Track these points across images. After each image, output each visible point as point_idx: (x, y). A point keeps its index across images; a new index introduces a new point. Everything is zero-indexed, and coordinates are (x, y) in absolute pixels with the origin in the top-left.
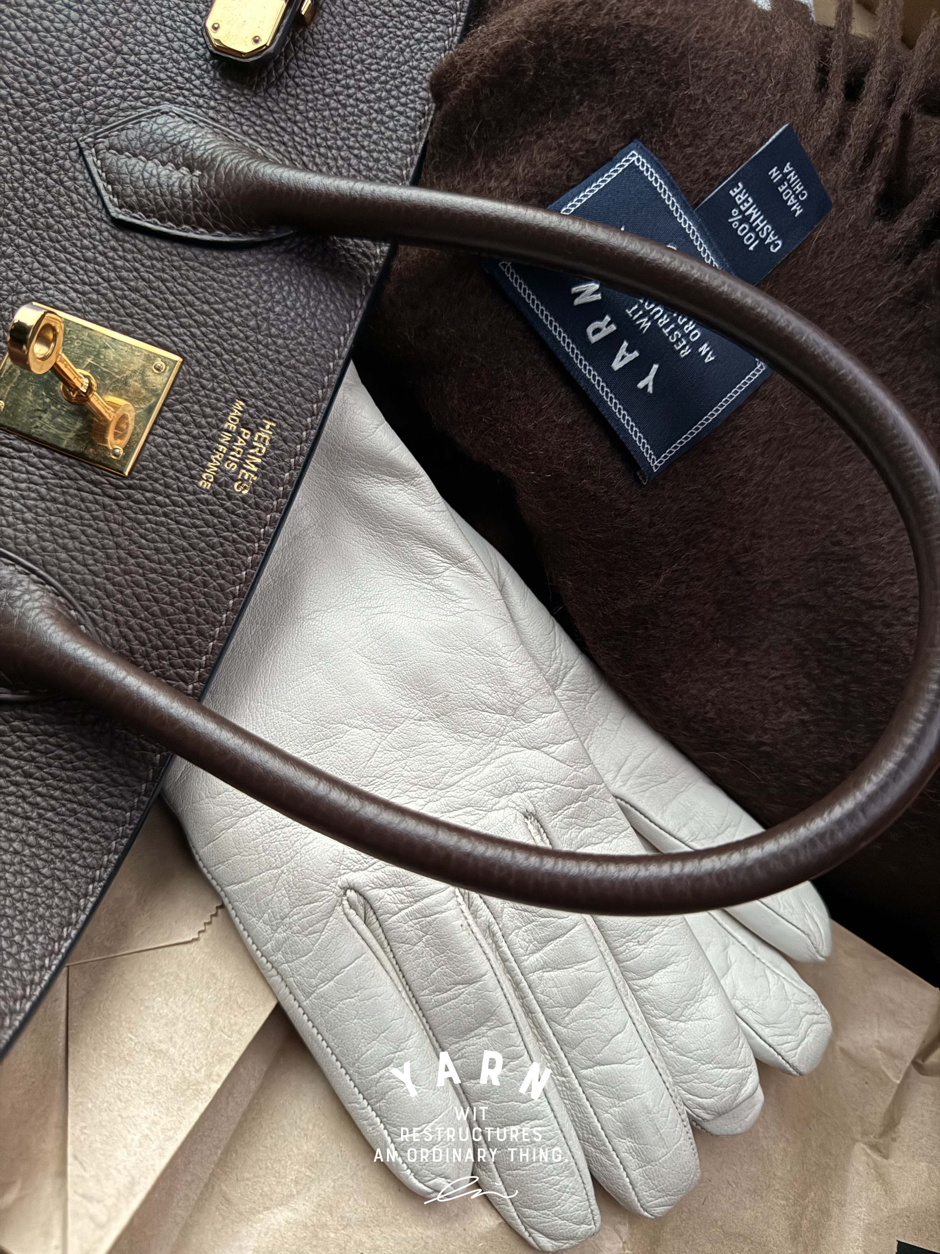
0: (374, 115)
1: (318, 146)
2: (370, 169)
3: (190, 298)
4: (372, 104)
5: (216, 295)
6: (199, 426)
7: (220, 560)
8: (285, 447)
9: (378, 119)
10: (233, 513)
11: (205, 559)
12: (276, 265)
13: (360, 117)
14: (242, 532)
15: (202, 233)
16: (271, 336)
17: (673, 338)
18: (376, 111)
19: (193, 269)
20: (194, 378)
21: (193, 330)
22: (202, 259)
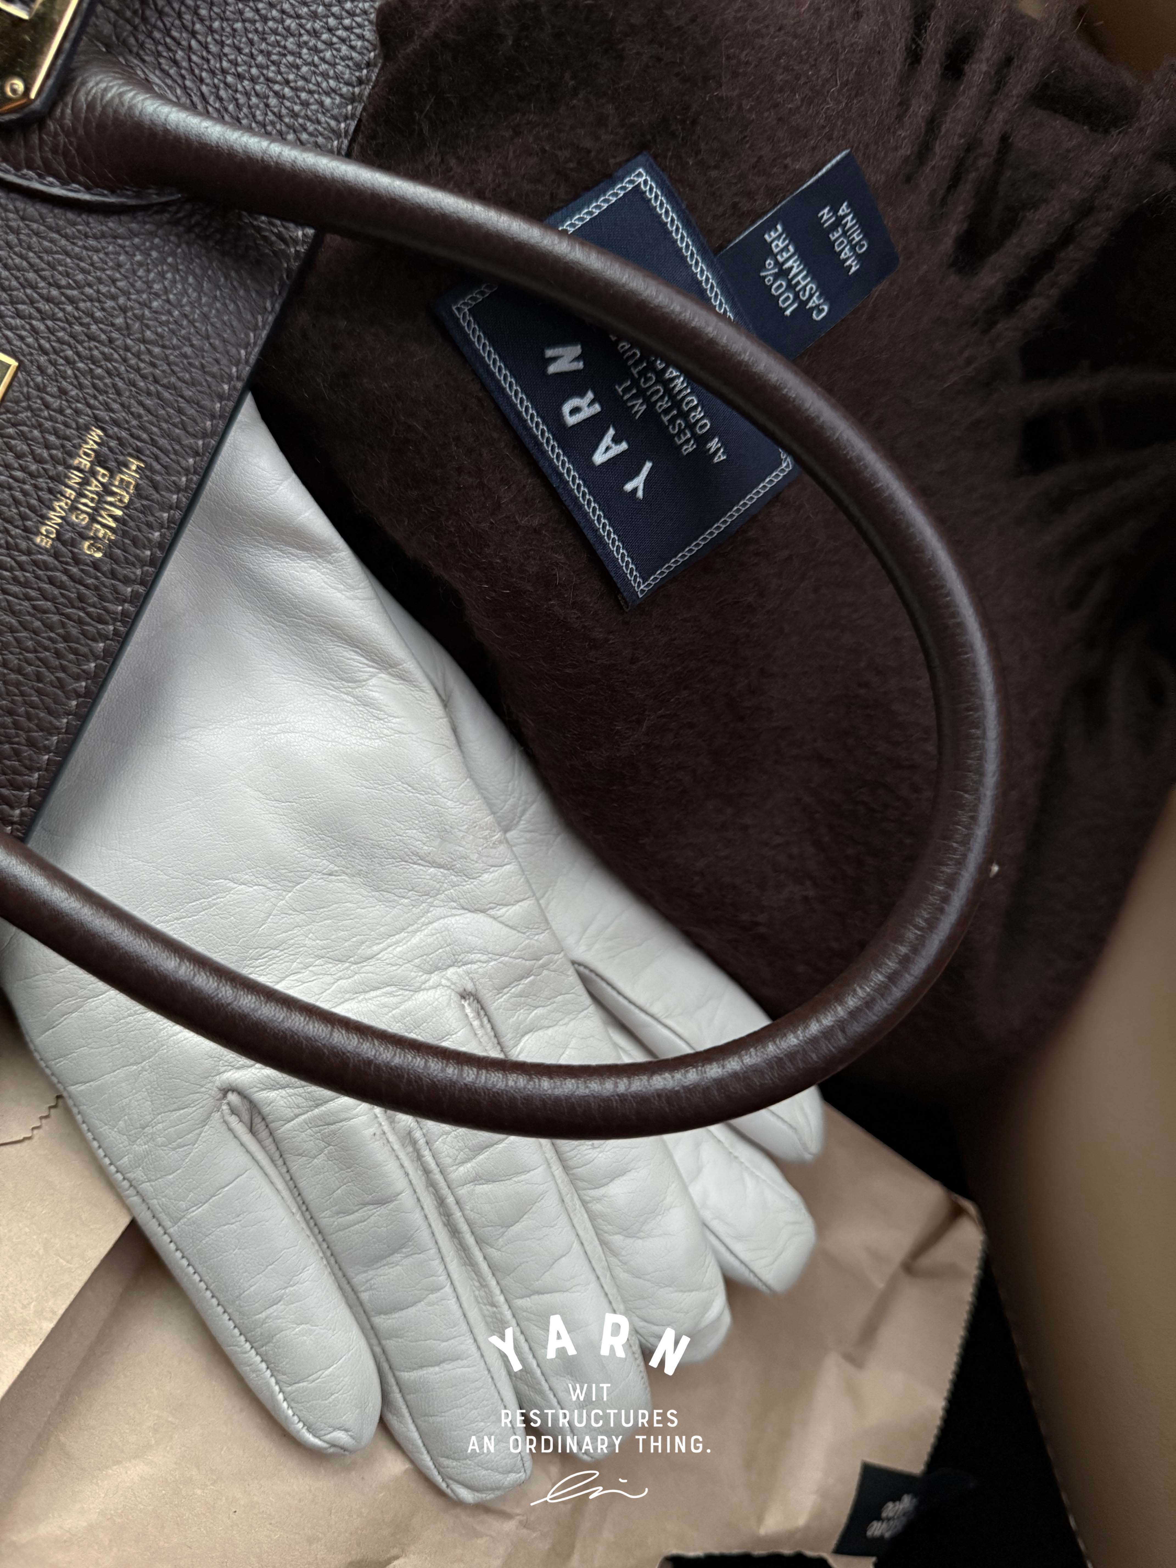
0: (305, 38)
1: (224, 71)
2: (295, 115)
3: (31, 275)
4: (304, 21)
5: (68, 275)
6: (39, 460)
7: (61, 646)
8: (156, 496)
9: (311, 44)
10: (81, 582)
11: (38, 643)
12: (156, 241)
13: (285, 38)
14: (92, 609)
15: (51, 185)
16: (144, 341)
17: (674, 428)
18: (308, 31)
19: (37, 234)
20: (34, 393)
21: (34, 322)
22: (50, 220)
